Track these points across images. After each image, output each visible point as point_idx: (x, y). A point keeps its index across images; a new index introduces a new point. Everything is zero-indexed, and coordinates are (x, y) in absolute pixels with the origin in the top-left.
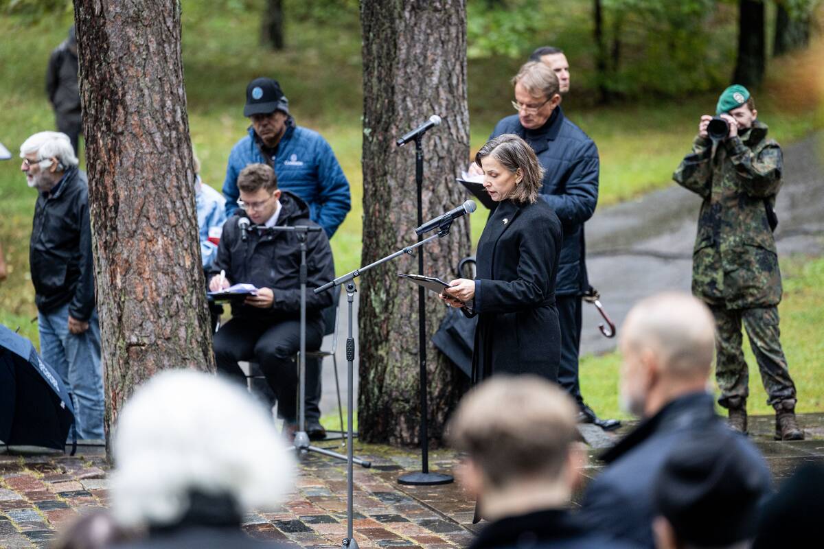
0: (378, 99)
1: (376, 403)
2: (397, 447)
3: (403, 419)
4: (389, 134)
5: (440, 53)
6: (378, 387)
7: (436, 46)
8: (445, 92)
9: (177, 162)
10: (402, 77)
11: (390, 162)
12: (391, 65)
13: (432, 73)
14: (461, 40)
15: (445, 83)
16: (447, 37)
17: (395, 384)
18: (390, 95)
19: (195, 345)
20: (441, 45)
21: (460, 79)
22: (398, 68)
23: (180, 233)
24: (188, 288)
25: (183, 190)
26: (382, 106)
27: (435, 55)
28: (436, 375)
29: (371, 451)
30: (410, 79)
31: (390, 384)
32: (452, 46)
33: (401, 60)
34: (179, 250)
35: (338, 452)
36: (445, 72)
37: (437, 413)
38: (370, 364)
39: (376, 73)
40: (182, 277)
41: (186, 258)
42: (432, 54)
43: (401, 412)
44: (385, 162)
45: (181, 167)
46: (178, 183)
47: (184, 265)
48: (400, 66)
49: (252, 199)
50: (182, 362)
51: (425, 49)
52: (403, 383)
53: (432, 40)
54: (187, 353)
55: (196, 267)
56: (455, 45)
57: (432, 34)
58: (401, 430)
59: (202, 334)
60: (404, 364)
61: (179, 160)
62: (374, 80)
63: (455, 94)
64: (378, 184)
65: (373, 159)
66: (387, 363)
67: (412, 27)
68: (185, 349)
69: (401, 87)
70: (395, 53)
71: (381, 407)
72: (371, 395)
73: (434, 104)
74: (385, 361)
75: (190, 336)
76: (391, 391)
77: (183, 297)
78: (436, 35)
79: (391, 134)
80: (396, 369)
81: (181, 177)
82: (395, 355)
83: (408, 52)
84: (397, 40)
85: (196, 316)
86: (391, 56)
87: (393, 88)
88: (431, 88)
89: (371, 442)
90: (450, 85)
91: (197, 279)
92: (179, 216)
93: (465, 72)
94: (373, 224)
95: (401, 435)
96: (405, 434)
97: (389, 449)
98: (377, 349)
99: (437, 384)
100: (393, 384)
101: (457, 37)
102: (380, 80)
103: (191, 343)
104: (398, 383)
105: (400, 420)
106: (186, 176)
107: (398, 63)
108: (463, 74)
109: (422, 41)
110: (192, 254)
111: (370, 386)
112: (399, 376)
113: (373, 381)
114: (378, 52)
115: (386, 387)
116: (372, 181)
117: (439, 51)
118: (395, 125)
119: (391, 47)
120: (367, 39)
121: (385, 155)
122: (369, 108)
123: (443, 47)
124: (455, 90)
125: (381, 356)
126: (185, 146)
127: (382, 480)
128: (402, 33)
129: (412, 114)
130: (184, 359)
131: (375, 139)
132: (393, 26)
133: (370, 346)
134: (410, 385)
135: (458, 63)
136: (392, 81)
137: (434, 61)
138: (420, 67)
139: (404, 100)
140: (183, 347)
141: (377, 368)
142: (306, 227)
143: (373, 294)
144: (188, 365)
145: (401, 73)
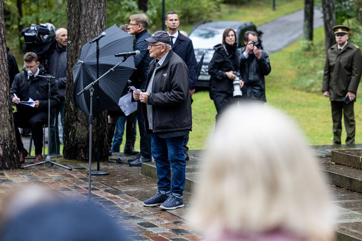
0: (74, 30)
1: (72, 144)
2: (80, 161)
3: (82, 150)
4: (78, 43)
5: (98, 13)
6: (72, 138)
7: (96, 10)
8: (99, 27)
9: (1, 50)
10: (83, 21)
11: (78, 53)
12: (79, 17)
13: (95, 20)
14: (105, 8)
15: (99, 24)
16: (100, 7)
17: (79, 137)
18: (79, 28)
19: (7, 121)
20: (98, 10)
21: (104, 23)
22: (82, 18)
23: (2, 77)
24: (5, 98)
25: (4, 60)
26: (75, 32)
27: (96, 13)
28: (95, 134)
29: (71, 162)
30: (86, 22)
31: (77, 137)
32: (102, 10)
33: (83, 15)
34: (2, 84)
35: (57, 163)
36: (99, 20)
37: (95, 148)
38: (70, 130)
39: (73, 20)
40: (3, 95)
41: (4, 87)
42: (95, 13)
43: (82, 148)
44: (76, 53)
45: (3, 51)
46: (2, 58)
47: (4, 90)
48: (83, 17)
49: (30, 65)
50: (3, 128)
51: (92, 11)
52: (82, 137)
53: (95, 7)
54: (5, 124)
55: (8, 91)
56: (103, 10)
57: (95, 6)
58: (81, 154)
59: (10, 116)
60: (83, 130)
61: (2, 49)
62: (73, 23)
63: (103, 28)
64: (73, 62)
65: (72, 52)
66: (76, 129)
67: (88, 3)
68: (4, 122)
69: (83, 25)
70: (81, 12)
71: (74, 146)
72: (70, 141)
73: (95, 32)
74: (76, 128)
75: (6, 117)
76: (78, 140)
77: (3, 102)
78: (96, 6)
79: (79, 43)
80: (80, 132)
81: (3, 56)
82: (79, 126)
83: (86, 12)
84: (82, 7)
85: (8, 110)
86: (79, 13)
87: (80, 25)
88: (94, 26)
89: (69, 159)
90: (101, 25)
91: (9, 95)
92: (2, 71)
93: (106, 20)
94: (71, 77)
95: (81, 156)
96: (83, 156)
97: (77, 162)
98: (72, 124)
99: (95, 137)
100: (78, 137)
101: (104, 7)
102: (75, 23)
103: (6, 120)
104: (80, 137)
105: (81, 151)
106: (5, 55)
107: (82, 16)
108: (105, 21)
109: (91, 8)
110: (7, 86)
111: (70, 138)
112: (81, 134)
113: (71, 136)
114: (74, 12)
115: (76, 138)
116: (71, 61)
117: (97, 12)
118: (80, 39)
119: (79, 10)
120: (70, 7)
121: (76, 50)
122: (70, 33)
123: (99, 10)
124: (103, 27)
125: (74, 126)
126: (5, 44)
127: (81, 173)
128: (84, 5)
129: (87, 35)
130: (4, 126)
131: (72, 45)
132: (80, 2)
133: (70, 123)
134: (85, 137)
135: (104, 17)
136: (80, 23)
137: (96, 16)
138: (90, 18)
139: (84, 29)
140: (3, 121)
141: (72, 131)
142: (50, 77)
143: (71, 103)
144: (5, 129)
145: (83, 20)
